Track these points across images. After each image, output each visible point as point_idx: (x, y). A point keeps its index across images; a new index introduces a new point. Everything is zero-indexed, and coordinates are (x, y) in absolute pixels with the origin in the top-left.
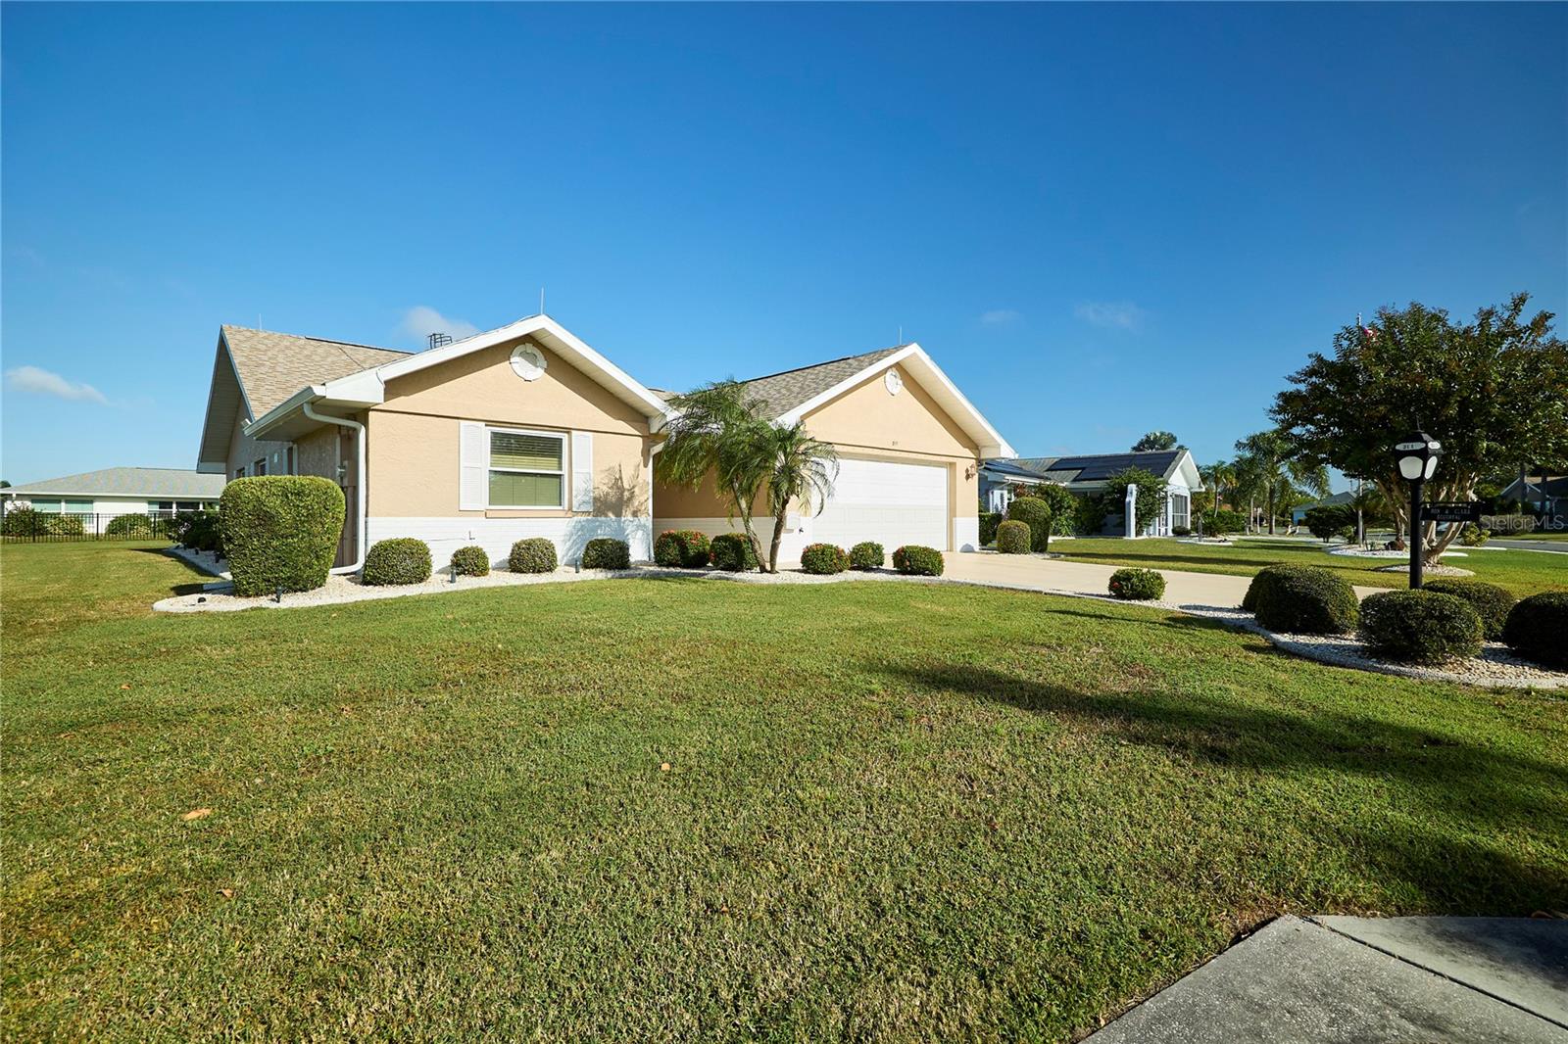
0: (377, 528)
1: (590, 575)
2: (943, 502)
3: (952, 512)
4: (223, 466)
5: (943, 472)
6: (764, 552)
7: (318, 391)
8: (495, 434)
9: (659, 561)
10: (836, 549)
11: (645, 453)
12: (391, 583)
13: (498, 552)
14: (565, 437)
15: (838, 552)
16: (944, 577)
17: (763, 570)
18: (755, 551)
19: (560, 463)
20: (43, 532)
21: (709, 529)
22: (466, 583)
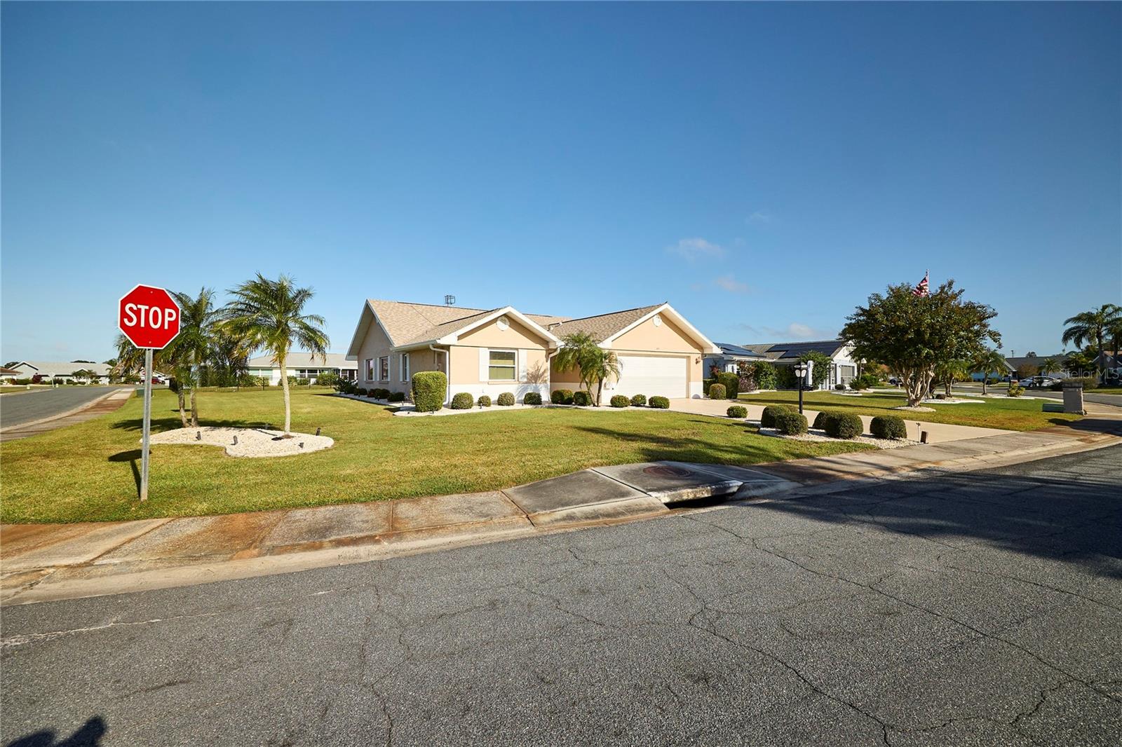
0: (453, 390)
1: (528, 407)
2: (684, 375)
3: (689, 379)
4: (356, 357)
5: (685, 360)
6: (595, 399)
7: (438, 341)
8: (491, 352)
9: (554, 402)
10: (625, 397)
11: (547, 357)
12: (462, 408)
13: (494, 397)
14: (516, 352)
15: (625, 399)
16: (670, 409)
17: (594, 405)
18: (591, 398)
19: (514, 362)
20: (252, 385)
21: (572, 388)
22: (485, 409)
